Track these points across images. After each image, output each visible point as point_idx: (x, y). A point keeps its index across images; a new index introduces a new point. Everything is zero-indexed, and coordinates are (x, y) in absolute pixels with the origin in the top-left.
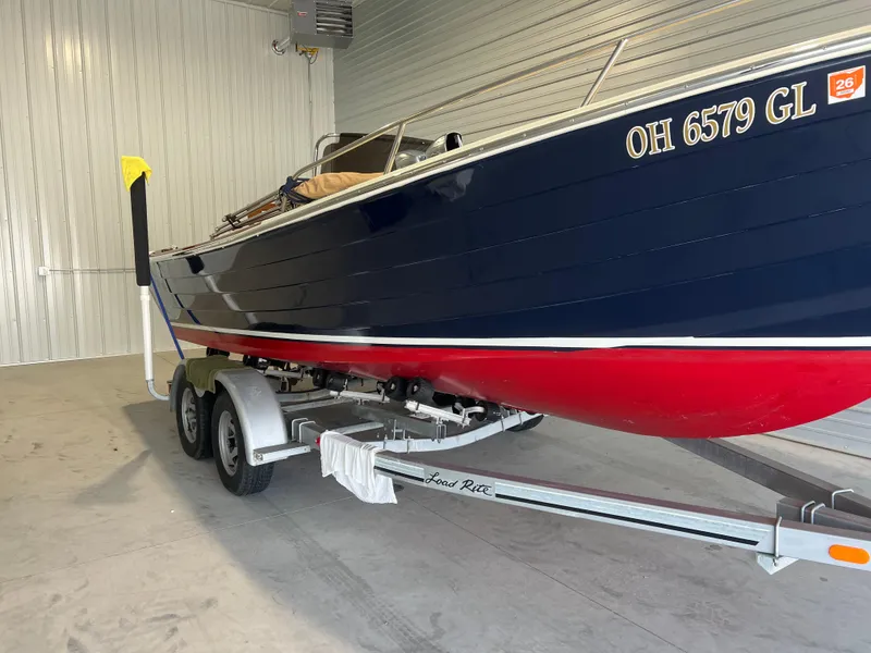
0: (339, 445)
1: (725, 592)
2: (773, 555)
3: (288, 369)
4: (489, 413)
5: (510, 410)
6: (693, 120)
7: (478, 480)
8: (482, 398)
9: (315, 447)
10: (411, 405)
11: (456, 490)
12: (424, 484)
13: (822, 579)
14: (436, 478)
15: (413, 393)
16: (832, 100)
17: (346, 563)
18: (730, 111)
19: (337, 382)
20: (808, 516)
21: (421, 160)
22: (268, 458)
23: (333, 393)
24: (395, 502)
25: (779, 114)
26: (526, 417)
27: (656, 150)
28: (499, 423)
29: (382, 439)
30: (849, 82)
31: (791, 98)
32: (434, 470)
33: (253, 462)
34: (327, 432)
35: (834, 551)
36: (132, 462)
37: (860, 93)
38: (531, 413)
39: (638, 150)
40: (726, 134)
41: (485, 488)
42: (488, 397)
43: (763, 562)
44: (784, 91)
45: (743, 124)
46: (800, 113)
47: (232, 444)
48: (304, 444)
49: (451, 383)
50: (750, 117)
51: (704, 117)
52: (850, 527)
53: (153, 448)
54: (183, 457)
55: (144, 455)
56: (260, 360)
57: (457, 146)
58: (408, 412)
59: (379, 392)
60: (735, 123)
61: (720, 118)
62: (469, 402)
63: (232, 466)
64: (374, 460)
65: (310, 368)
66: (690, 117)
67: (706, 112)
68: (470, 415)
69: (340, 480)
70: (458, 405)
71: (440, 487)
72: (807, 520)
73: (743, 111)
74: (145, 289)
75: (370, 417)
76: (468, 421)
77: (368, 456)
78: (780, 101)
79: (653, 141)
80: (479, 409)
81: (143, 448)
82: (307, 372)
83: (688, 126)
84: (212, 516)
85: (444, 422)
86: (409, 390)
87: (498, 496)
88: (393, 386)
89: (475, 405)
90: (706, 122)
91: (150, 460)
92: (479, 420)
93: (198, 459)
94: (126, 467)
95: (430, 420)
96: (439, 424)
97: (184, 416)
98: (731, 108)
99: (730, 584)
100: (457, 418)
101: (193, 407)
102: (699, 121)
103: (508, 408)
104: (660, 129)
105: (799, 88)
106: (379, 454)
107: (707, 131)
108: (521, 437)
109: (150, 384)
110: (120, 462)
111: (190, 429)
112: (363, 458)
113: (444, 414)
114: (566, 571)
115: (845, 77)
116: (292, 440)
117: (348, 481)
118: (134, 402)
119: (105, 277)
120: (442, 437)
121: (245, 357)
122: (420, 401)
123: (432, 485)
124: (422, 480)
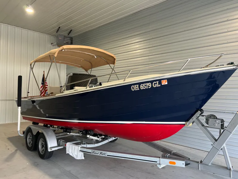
0: (71, 146)
1: (154, 174)
2: (160, 164)
3: (53, 127)
4: (106, 138)
5: (110, 137)
6: (142, 85)
7: (103, 152)
8: (104, 134)
9: (65, 146)
10: (88, 136)
11: (98, 155)
12: (91, 154)
13: (173, 171)
14: (94, 152)
15: (89, 133)
16: (162, 84)
17: (72, 173)
18: (147, 85)
19: (70, 131)
20: (167, 156)
21: (94, 86)
22: (53, 149)
23: (68, 134)
24: (84, 159)
25: (155, 86)
26: (114, 138)
27: (136, 90)
28: (107, 140)
29: (80, 144)
30: (165, 82)
31: (156, 83)
32: (94, 150)
33: (49, 150)
34: (68, 143)
35: (170, 163)
36: (13, 152)
37: (167, 83)
38: (115, 137)
39: (133, 89)
40: (147, 88)
41: (105, 154)
42: (105, 134)
43: (158, 166)
44: (155, 82)
45: (149, 87)
46: (158, 86)
47: (43, 146)
48: (61, 146)
49: (97, 131)
50: (150, 86)
51: (144, 85)
52: (173, 158)
53: (18, 148)
54: (27, 151)
55: (16, 151)
56: (48, 125)
57: (101, 85)
58: (88, 138)
59: (79, 133)
60: (148, 86)
61: (146, 86)
62: (101, 135)
63: (42, 152)
64: (80, 149)
65: (61, 127)
66: (141, 85)
67: (144, 84)
68: (101, 138)
69: (71, 154)
70: (98, 136)
71: (95, 154)
72: (167, 157)
73: (149, 85)
74: (20, 108)
75: (77, 139)
76: (101, 140)
77: (78, 148)
78: (155, 84)
79: (136, 88)
80: (103, 137)
81: (16, 149)
82: (60, 128)
83: (141, 86)
84: (38, 164)
85: (95, 140)
86: (88, 133)
87: (107, 155)
88: (84, 132)
89: (102, 136)
90: (144, 86)
91: (18, 152)
92: (103, 139)
93: (32, 151)
94: (12, 154)
95: (92, 139)
96: (94, 140)
97: (28, 140)
98: (148, 84)
99: (155, 173)
100: (98, 139)
101: (31, 138)
102: (143, 86)
103: (110, 136)
104: (137, 86)
105: (157, 82)
106: (81, 147)
107: (144, 87)
108: (112, 144)
109: (19, 132)
110: (10, 153)
111: (29, 143)
112: (77, 148)
113: (95, 138)
114: (122, 172)
115: (164, 81)
116: (59, 145)
117: (73, 154)
118: (10, 137)
119: (8, 102)
120: (95, 143)
121: (44, 125)
122: (90, 135)
123: (93, 154)
124: (91, 153)
